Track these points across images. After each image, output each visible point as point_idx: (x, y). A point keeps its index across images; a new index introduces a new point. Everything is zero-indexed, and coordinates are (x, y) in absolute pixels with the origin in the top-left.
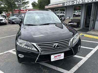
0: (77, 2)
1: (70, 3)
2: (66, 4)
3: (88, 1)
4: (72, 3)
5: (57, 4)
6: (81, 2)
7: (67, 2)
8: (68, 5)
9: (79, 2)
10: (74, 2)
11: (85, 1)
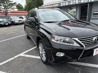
0: (73, 2)
1: (66, 3)
2: (63, 4)
3: (84, 1)
4: (68, 3)
5: (52, 5)
6: (77, 2)
7: (63, 3)
8: (64, 5)
9: (75, 2)
10: (71, 2)
11: (81, 1)
